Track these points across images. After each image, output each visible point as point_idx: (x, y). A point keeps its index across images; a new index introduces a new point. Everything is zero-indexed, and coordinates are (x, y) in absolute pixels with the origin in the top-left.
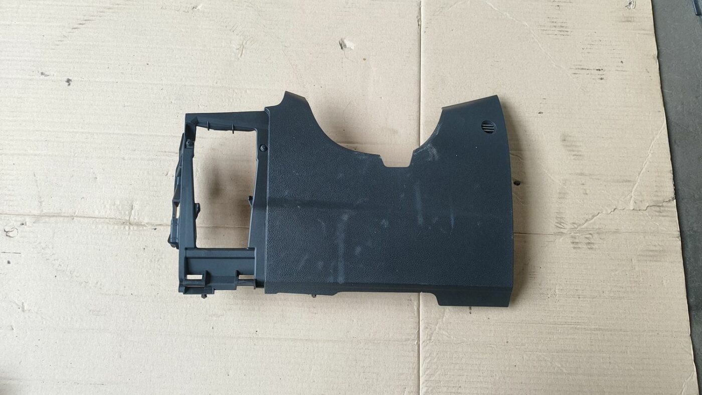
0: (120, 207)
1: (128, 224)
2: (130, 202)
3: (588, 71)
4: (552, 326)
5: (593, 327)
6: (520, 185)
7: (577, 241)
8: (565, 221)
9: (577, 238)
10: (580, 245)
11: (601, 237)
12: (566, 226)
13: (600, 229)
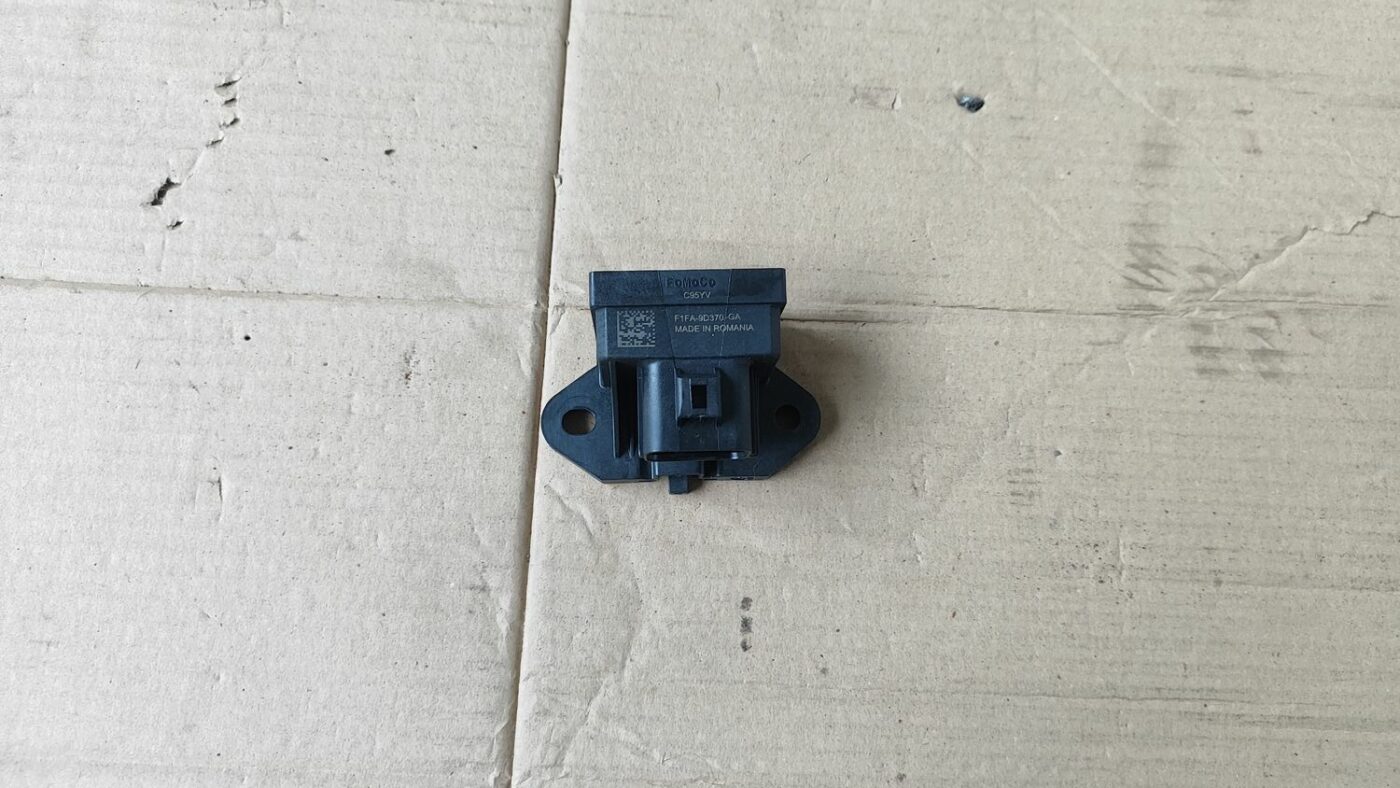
4: (1095, 704)
5: (1276, 710)
6: (984, 108)
7: (1214, 344)
8: (1165, 258)
9: (1215, 329)
10: (1225, 362)
11: (1315, 329)
12: (1168, 280)
13: (1308, 294)
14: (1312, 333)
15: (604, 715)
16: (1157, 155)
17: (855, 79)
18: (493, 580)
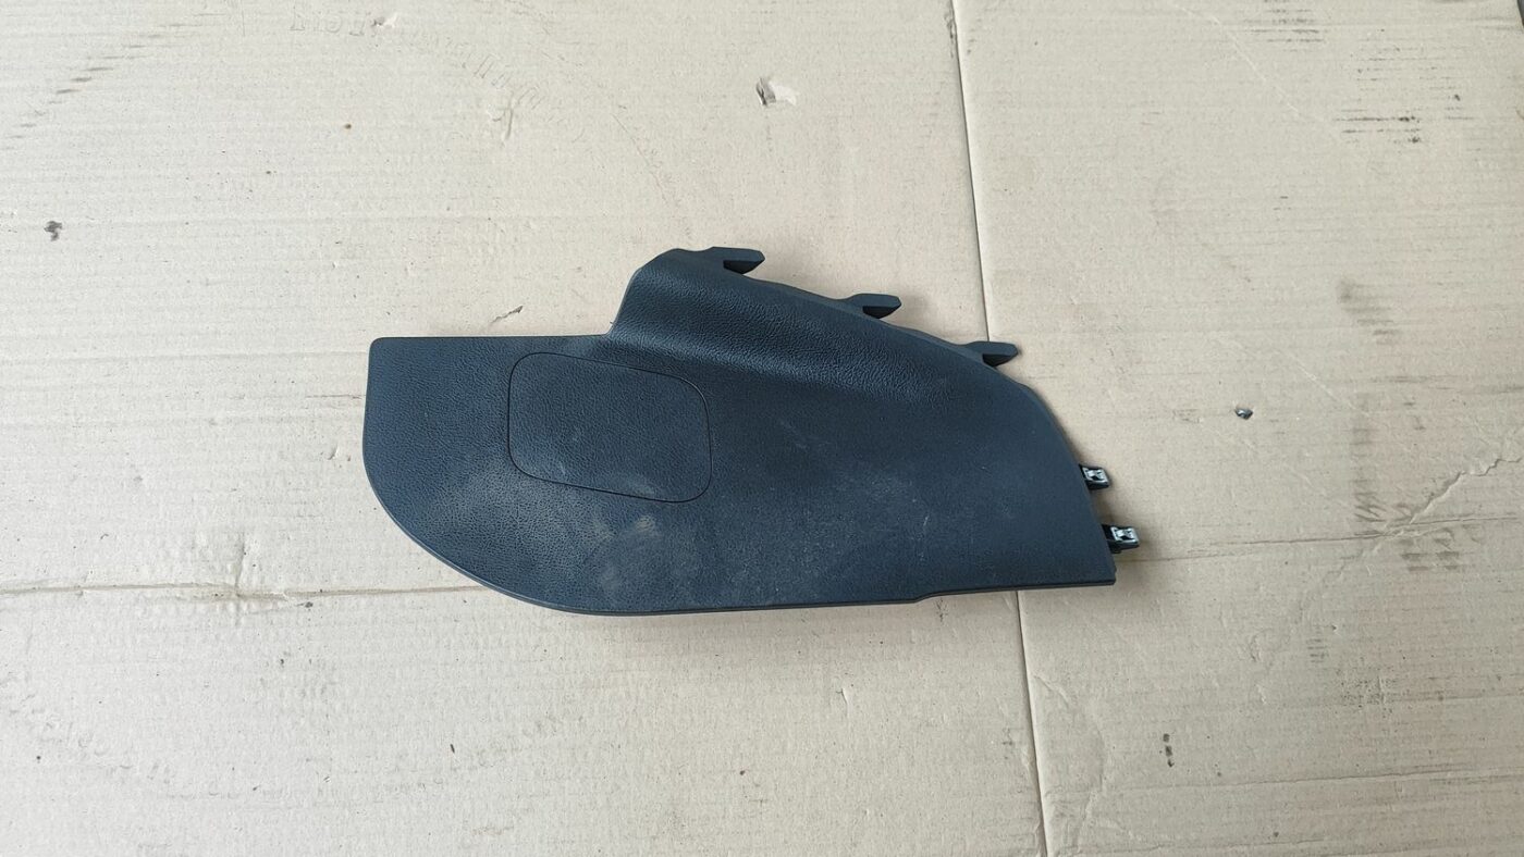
0: (210, 552)
1: (234, 596)
2: (236, 538)
3: (1379, 125)
4: (1381, 779)
5: (1488, 773)
6: (1253, 416)
7: (1414, 552)
8: (1378, 501)
9: (1415, 542)
10: (1424, 562)
11: (1474, 536)
12: (1382, 514)
13: (1468, 515)
14: (1473, 540)
15: (1096, 814)
16: (1362, 436)
17: (1173, 406)
18: (1016, 739)
